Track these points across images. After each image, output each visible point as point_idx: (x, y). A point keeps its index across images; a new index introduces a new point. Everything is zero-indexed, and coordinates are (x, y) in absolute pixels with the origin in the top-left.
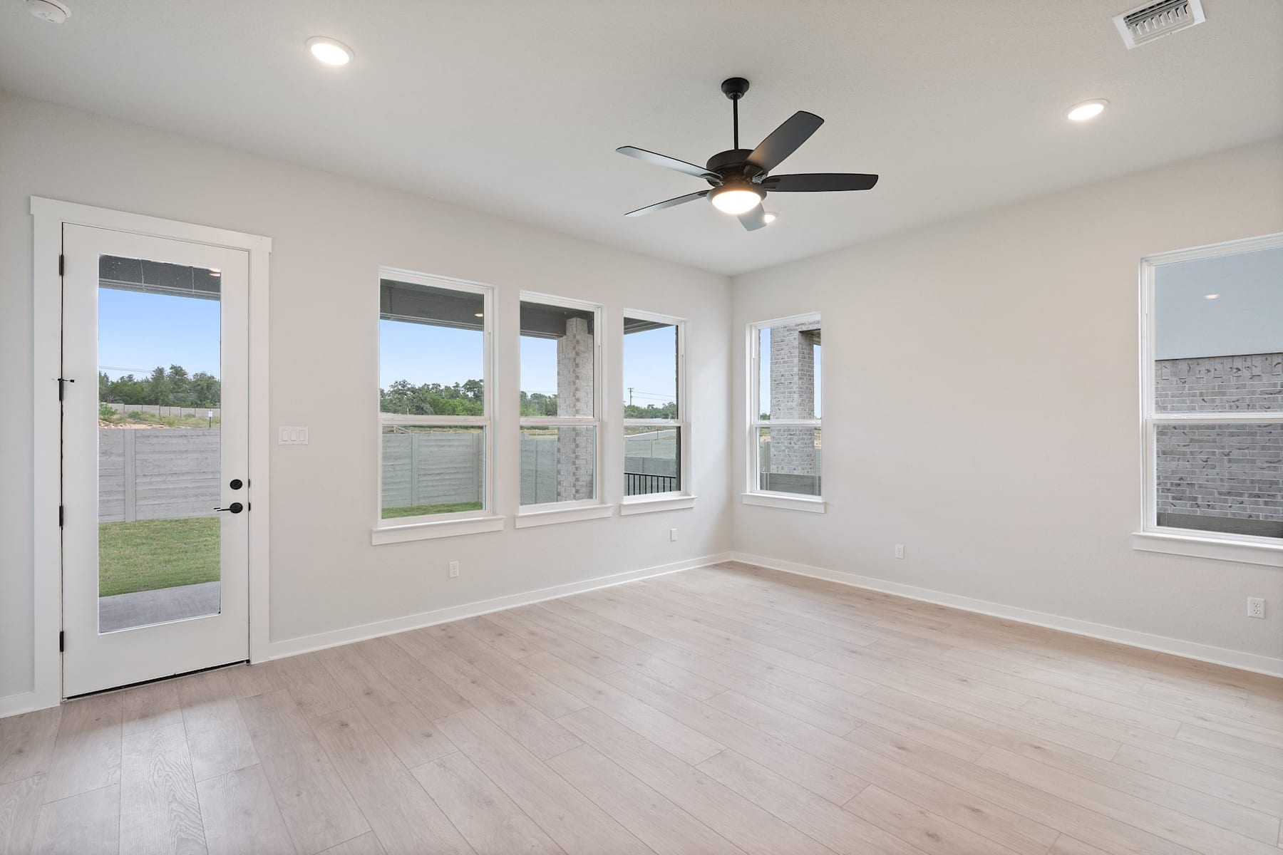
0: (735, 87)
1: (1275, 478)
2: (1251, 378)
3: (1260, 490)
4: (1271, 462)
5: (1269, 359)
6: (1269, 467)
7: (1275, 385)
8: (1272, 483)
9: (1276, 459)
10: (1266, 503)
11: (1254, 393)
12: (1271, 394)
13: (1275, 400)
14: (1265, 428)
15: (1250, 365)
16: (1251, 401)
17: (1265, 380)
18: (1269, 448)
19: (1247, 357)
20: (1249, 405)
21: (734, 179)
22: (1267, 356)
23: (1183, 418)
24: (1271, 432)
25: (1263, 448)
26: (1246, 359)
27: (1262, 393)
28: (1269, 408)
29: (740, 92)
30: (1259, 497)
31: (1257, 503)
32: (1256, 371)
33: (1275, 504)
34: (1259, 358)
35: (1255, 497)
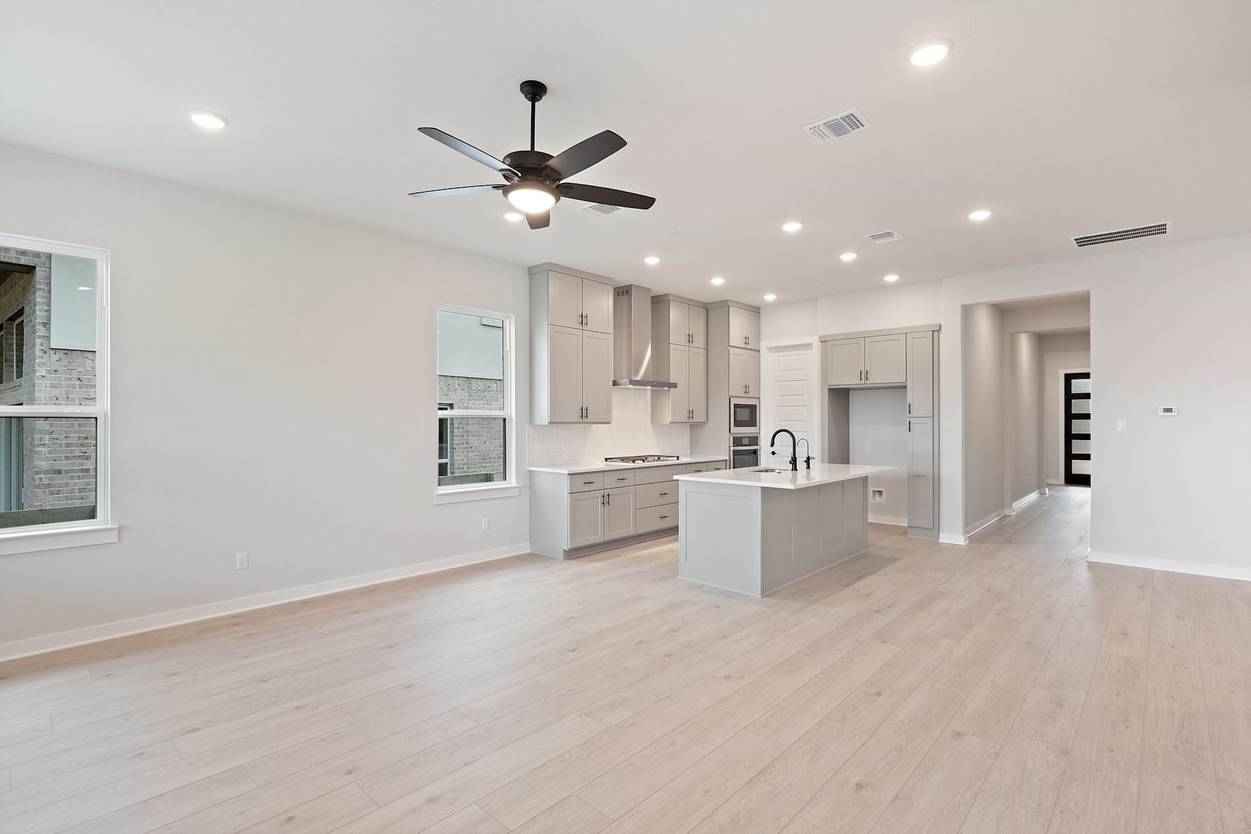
0: (534, 90)
21: (530, 179)
29: (538, 95)
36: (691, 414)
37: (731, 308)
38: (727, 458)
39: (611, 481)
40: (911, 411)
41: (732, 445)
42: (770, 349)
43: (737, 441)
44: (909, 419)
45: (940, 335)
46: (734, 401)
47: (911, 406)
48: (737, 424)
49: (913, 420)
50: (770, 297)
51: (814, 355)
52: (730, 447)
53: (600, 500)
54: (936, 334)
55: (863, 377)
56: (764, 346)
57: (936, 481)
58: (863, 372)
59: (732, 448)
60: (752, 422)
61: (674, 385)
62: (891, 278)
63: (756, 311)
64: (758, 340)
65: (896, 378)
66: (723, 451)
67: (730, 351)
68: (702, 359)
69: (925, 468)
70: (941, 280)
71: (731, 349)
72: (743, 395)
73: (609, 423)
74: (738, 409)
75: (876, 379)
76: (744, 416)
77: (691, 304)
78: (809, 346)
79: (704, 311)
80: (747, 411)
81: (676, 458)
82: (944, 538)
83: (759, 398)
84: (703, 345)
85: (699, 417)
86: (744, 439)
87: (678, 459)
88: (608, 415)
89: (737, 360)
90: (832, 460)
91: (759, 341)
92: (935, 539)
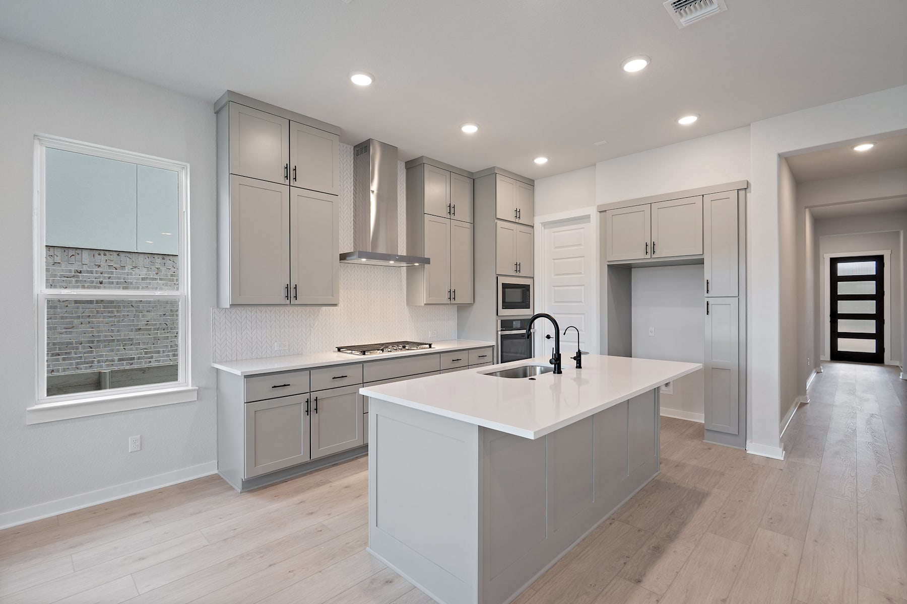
1: (70, 339)
2: (53, 264)
3: (60, 349)
4: (67, 328)
5: (66, 251)
6: (66, 332)
7: (70, 271)
8: (68, 343)
9: (71, 326)
10: (64, 359)
11: (55, 276)
12: (68, 277)
13: (70, 282)
14: (63, 303)
15: (52, 254)
16: (53, 282)
17: (63, 267)
18: (66, 318)
19: (51, 248)
20: (51, 285)
22: (65, 249)
23: (73, 293)
24: (67, 306)
25: (62, 318)
26: (49, 249)
27: (62, 276)
28: (66, 288)
30: (59, 355)
31: (58, 360)
32: (58, 259)
33: (70, 359)
34: (59, 250)
35: (56, 356)
36: (452, 295)
37: (497, 175)
38: (494, 343)
39: (322, 380)
40: (710, 289)
41: (499, 328)
42: (545, 225)
43: (506, 324)
44: (706, 300)
45: (748, 195)
46: (502, 280)
47: (710, 282)
48: (507, 305)
49: (711, 301)
50: (541, 161)
51: (592, 228)
52: (497, 331)
53: (303, 407)
54: (742, 193)
55: (649, 250)
56: (538, 221)
57: (742, 376)
58: (649, 244)
59: (499, 333)
60: (525, 302)
61: (427, 261)
62: (688, 120)
63: (528, 183)
64: (532, 214)
65: (691, 250)
66: (490, 338)
67: (498, 224)
68: (467, 233)
69: (727, 360)
70: (749, 125)
71: (499, 222)
72: (514, 274)
73: (335, 305)
74: (506, 290)
75: (664, 252)
76: (516, 296)
77: (451, 171)
78: (587, 218)
79: (470, 182)
80: (519, 291)
81: (428, 346)
82: (753, 449)
83: (533, 278)
84: (468, 218)
85: (463, 297)
86: (514, 323)
87: (430, 347)
88: (333, 296)
89: (506, 235)
90: (613, 352)
91: (534, 216)
92: (741, 448)
